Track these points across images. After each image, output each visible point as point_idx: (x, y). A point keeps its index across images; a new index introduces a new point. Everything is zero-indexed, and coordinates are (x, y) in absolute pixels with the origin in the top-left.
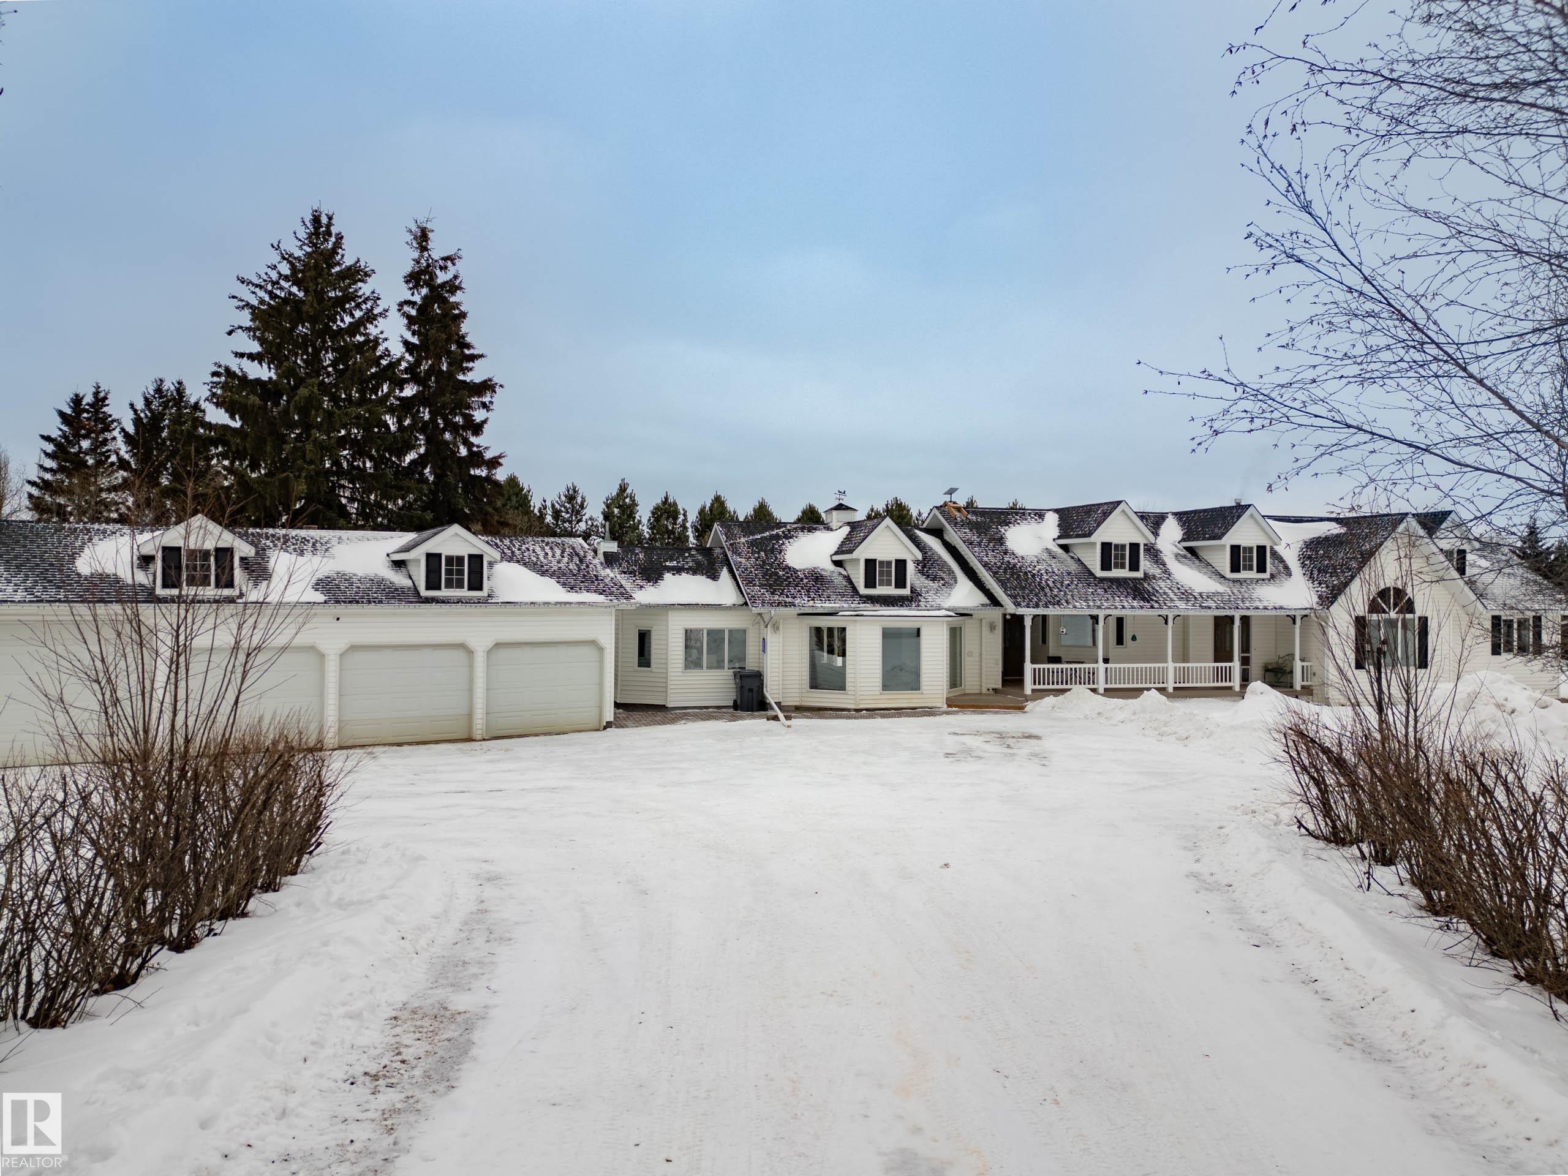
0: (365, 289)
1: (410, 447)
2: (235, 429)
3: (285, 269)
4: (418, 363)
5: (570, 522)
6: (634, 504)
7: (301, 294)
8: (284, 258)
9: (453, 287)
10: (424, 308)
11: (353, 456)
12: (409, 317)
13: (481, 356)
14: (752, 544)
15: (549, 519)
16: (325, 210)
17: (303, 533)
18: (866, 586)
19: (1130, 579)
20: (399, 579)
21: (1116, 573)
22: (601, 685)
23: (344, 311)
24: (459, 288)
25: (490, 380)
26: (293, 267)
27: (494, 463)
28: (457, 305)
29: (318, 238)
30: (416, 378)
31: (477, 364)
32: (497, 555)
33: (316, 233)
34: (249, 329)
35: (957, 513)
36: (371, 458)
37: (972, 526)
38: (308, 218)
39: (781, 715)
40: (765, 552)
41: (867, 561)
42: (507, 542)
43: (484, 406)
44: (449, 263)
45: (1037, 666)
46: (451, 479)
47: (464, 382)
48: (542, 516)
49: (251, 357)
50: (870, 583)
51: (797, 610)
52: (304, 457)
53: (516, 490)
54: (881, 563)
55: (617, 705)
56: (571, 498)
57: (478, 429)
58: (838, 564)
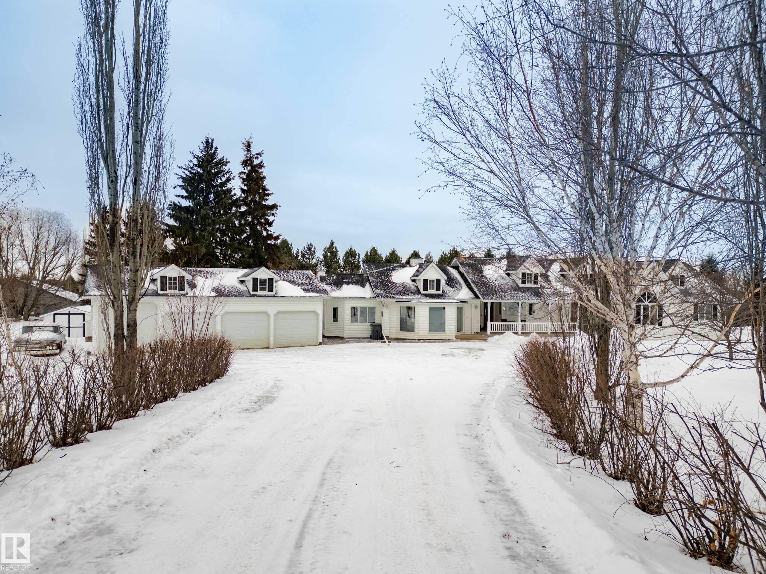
0: (226, 168)
1: (244, 232)
2: (177, 226)
3: (195, 162)
4: (246, 198)
5: (309, 259)
6: (337, 251)
7: (201, 172)
8: (195, 157)
9: (260, 166)
10: (249, 175)
11: (221, 236)
12: (243, 179)
13: (272, 194)
14: (379, 272)
15: (300, 258)
16: (210, 137)
17: (206, 269)
18: (424, 290)
19: (534, 288)
20: (242, 287)
21: (528, 285)
22: (317, 328)
23: (218, 177)
24: (263, 166)
25: (275, 204)
26: (199, 161)
27: (277, 238)
28: (262, 173)
29: (208, 149)
30: (246, 204)
31: (270, 198)
32: (278, 278)
33: (207, 147)
34: (182, 186)
35: (464, 260)
36: (229, 237)
37: (469, 265)
38: (204, 140)
39: (387, 341)
40: (384, 276)
41: (424, 280)
42: (282, 272)
43: (273, 214)
44: (259, 156)
45: (493, 323)
46: (260, 245)
47: (265, 205)
48: (297, 257)
49: (182, 197)
50: (425, 289)
51: (395, 300)
52: (204, 238)
53: (286, 245)
54: (430, 281)
55: (324, 336)
56: (309, 249)
57: (270, 224)
58: (414, 281)
